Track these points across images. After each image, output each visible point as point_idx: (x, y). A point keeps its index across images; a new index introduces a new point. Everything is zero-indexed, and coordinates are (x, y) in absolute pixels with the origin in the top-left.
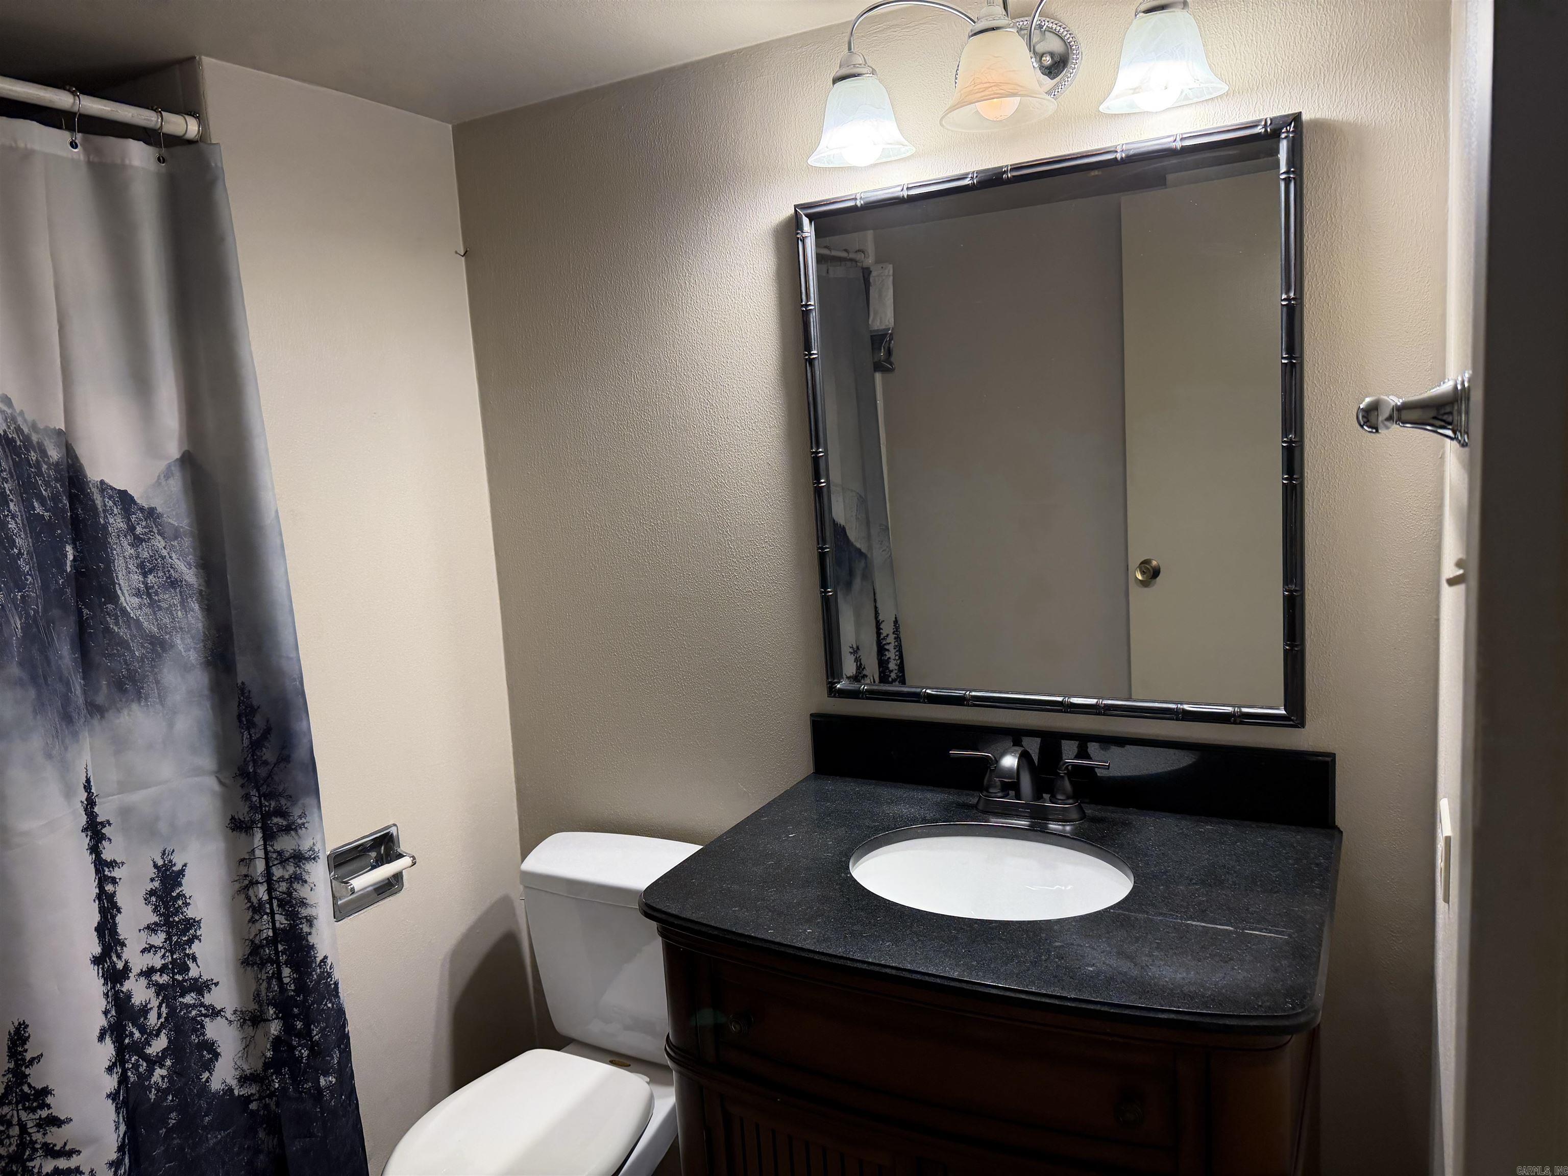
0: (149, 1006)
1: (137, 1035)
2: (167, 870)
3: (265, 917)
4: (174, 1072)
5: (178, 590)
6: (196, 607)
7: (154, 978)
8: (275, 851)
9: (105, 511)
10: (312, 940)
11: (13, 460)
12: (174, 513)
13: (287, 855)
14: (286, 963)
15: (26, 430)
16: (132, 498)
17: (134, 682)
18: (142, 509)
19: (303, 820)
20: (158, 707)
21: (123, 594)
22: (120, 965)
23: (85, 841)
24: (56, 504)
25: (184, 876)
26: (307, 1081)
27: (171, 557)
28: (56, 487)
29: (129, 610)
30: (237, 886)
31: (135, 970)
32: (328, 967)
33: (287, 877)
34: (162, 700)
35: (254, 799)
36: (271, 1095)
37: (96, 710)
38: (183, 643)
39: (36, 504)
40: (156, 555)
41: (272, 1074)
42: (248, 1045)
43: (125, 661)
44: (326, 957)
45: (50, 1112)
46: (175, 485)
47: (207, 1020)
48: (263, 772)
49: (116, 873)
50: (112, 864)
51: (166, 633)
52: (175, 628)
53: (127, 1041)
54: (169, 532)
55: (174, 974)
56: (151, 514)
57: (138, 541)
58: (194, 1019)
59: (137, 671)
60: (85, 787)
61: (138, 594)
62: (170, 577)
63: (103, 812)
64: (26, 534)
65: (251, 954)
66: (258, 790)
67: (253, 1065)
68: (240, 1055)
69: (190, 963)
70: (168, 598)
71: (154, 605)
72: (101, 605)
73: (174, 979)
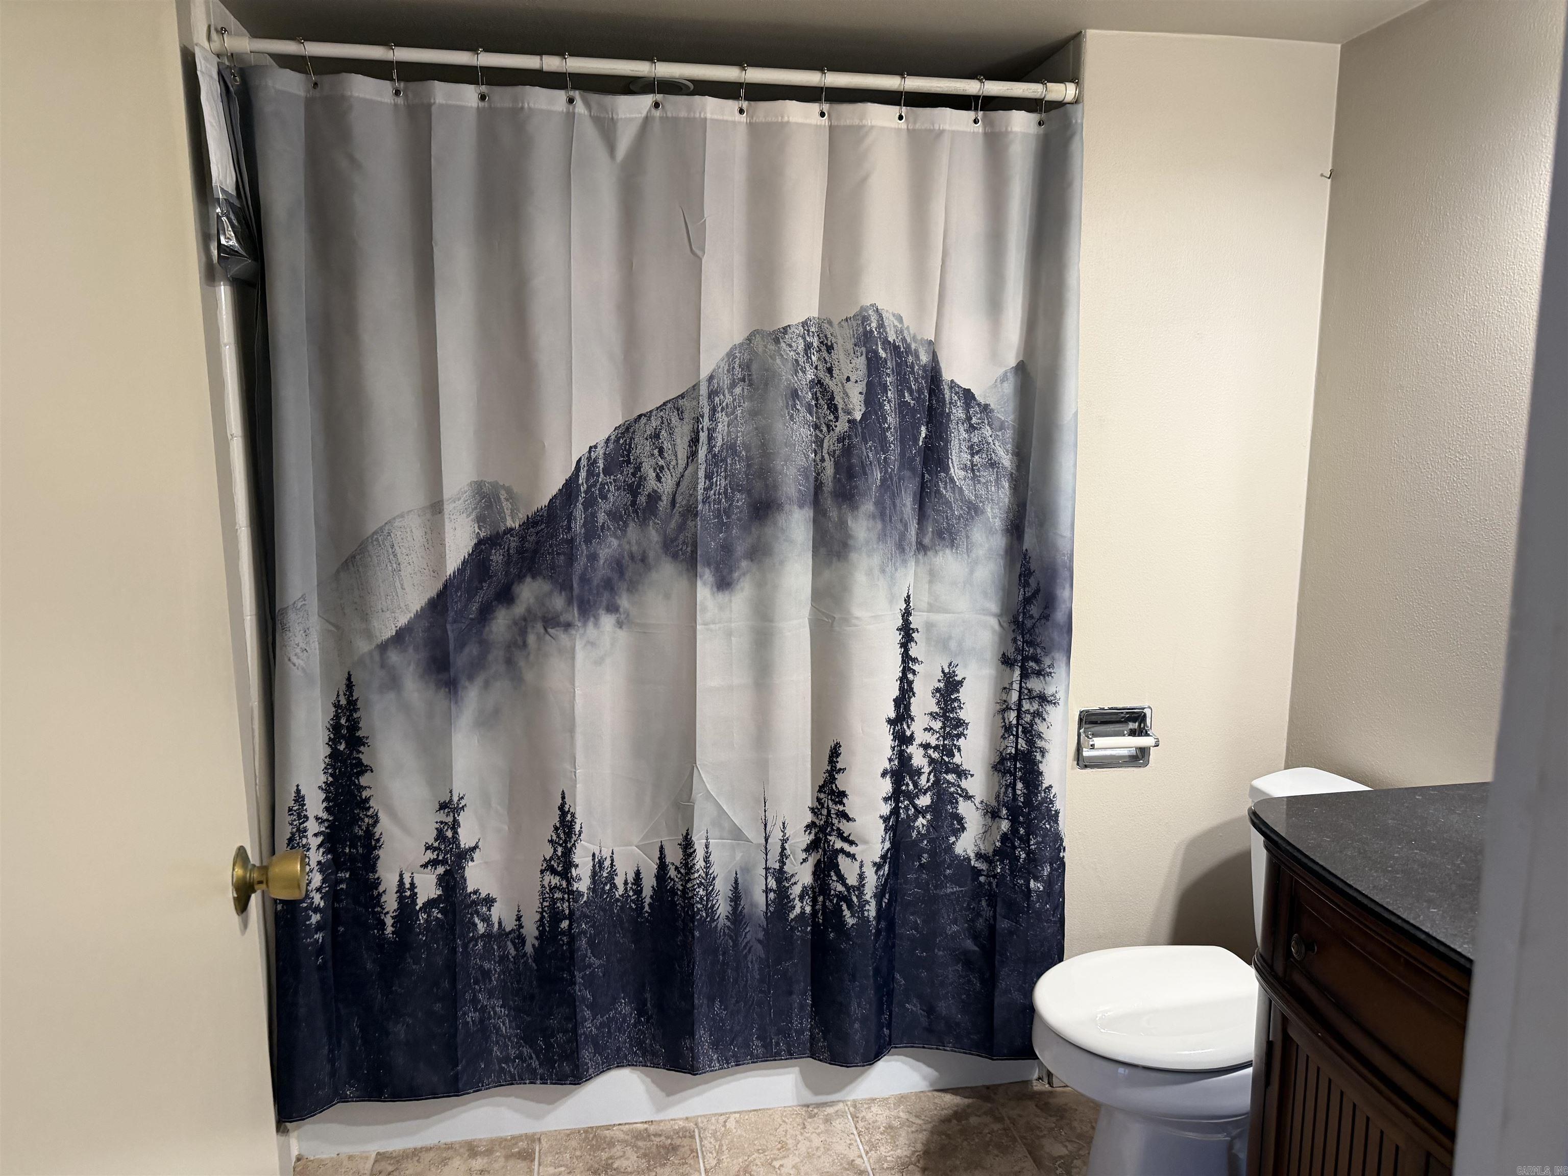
0: (922, 771)
1: (911, 787)
2: (950, 677)
3: (1012, 737)
4: (931, 825)
5: (995, 470)
6: (1007, 485)
7: (929, 752)
8: (1027, 688)
9: (950, 403)
10: (1042, 767)
11: (896, 360)
12: (1003, 410)
13: (1035, 694)
14: (1021, 779)
15: (909, 341)
16: (973, 395)
17: (951, 534)
18: (979, 405)
19: (1051, 670)
20: (965, 556)
21: (953, 467)
22: (908, 733)
23: (898, 637)
24: (920, 395)
25: (962, 686)
26: (1021, 877)
27: (994, 444)
28: (922, 383)
29: (956, 480)
30: (998, 707)
31: (917, 741)
32: (1052, 795)
33: (1032, 711)
34: (969, 551)
35: (1019, 643)
36: (994, 876)
37: (921, 547)
38: (992, 512)
39: (906, 394)
40: (983, 441)
41: (998, 860)
42: (987, 831)
43: (947, 517)
44: (1051, 786)
45: (844, 808)
46: (1008, 388)
47: (961, 799)
48: (1029, 623)
49: (916, 667)
50: (915, 660)
51: (981, 501)
52: (987, 499)
53: (904, 788)
54: (996, 424)
55: (943, 755)
56: (985, 408)
57: (972, 428)
58: (952, 794)
59: (954, 526)
60: (905, 600)
61: (965, 468)
62: (990, 460)
63: (916, 621)
64: (895, 415)
65: (998, 763)
66: (1023, 637)
67: (987, 848)
68: (980, 836)
69: (955, 751)
70: (987, 475)
71: (975, 478)
72: (938, 472)
73: (942, 759)
